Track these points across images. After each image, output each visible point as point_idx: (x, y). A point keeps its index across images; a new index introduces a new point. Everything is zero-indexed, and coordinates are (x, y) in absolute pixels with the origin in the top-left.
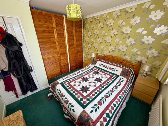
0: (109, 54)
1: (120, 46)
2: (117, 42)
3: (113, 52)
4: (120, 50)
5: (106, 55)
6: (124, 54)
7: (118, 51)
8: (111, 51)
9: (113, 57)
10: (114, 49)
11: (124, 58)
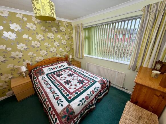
0: (42, 59)
1: (50, 49)
2: (46, 46)
3: (47, 56)
4: (52, 52)
5: (39, 61)
6: (55, 54)
7: (51, 53)
8: (44, 55)
9: (49, 59)
10: (46, 53)
11: (57, 56)
